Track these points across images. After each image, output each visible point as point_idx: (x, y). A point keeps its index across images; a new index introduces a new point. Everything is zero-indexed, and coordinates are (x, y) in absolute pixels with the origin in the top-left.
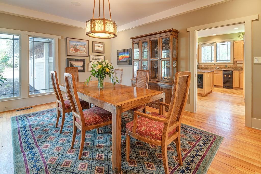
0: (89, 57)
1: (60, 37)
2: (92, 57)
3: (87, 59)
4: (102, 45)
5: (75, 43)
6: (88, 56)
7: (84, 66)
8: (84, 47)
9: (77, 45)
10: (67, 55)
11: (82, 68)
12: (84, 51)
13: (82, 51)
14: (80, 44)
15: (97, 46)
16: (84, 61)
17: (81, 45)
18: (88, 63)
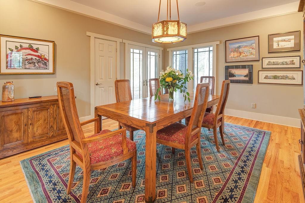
0: (261, 61)
1: (218, 43)
2: (266, 61)
3: (257, 66)
4: (293, 37)
5: (237, 45)
6: (259, 60)
7: (250, 75)
8: (251, 48)
9: (239, 47)
10: (226, 62)
11: (247, 79)
12: (251, 54)
13: (247, 54)
14: (245, 44)
15: (278, 41)
16: (251, 68)
17: (246, 46)
18: (259, 71)
